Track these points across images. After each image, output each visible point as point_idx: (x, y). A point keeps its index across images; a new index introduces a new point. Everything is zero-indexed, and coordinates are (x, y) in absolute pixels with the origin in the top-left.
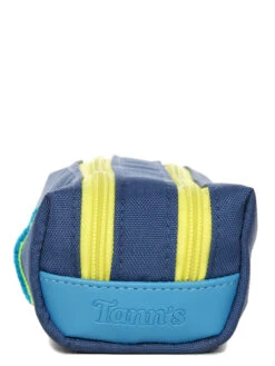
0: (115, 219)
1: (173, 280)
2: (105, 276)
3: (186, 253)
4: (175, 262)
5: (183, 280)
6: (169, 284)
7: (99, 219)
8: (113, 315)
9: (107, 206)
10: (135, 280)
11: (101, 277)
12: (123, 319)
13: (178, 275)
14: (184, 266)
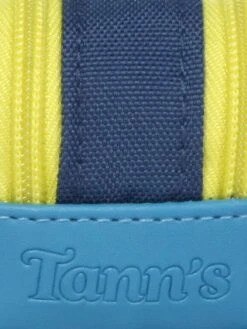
0: (63, 64)
1: (197, 196)
2: (45, 194)
3: (226, 138)
4: (201, 155)
5: (221, 198)
6: (190, 206)
7: (28, 63)
8: (67, 281)
9: (46, 25)
10: (112, 202)
11: (37, 195)
12: (90, 291)
13: (210, 185)
14: (224, 163)
